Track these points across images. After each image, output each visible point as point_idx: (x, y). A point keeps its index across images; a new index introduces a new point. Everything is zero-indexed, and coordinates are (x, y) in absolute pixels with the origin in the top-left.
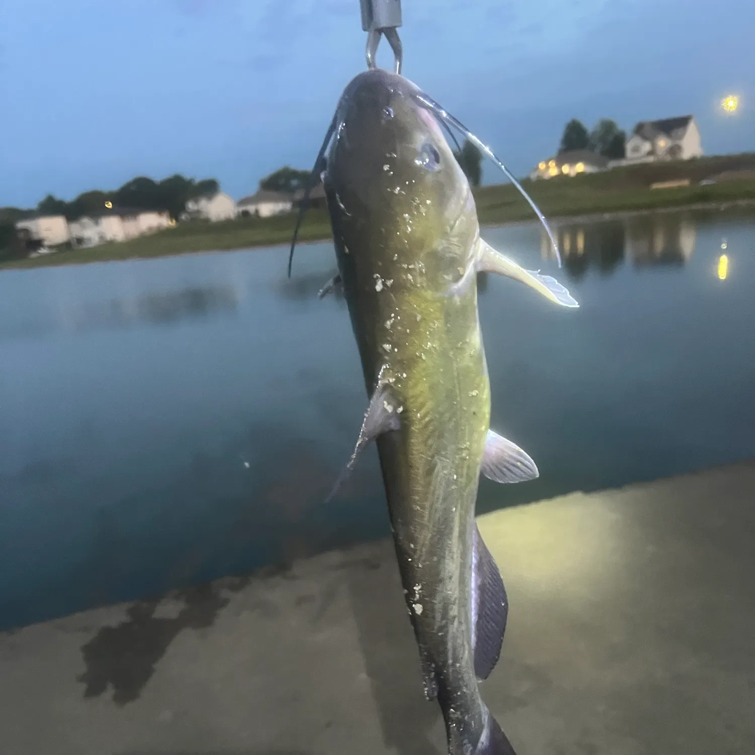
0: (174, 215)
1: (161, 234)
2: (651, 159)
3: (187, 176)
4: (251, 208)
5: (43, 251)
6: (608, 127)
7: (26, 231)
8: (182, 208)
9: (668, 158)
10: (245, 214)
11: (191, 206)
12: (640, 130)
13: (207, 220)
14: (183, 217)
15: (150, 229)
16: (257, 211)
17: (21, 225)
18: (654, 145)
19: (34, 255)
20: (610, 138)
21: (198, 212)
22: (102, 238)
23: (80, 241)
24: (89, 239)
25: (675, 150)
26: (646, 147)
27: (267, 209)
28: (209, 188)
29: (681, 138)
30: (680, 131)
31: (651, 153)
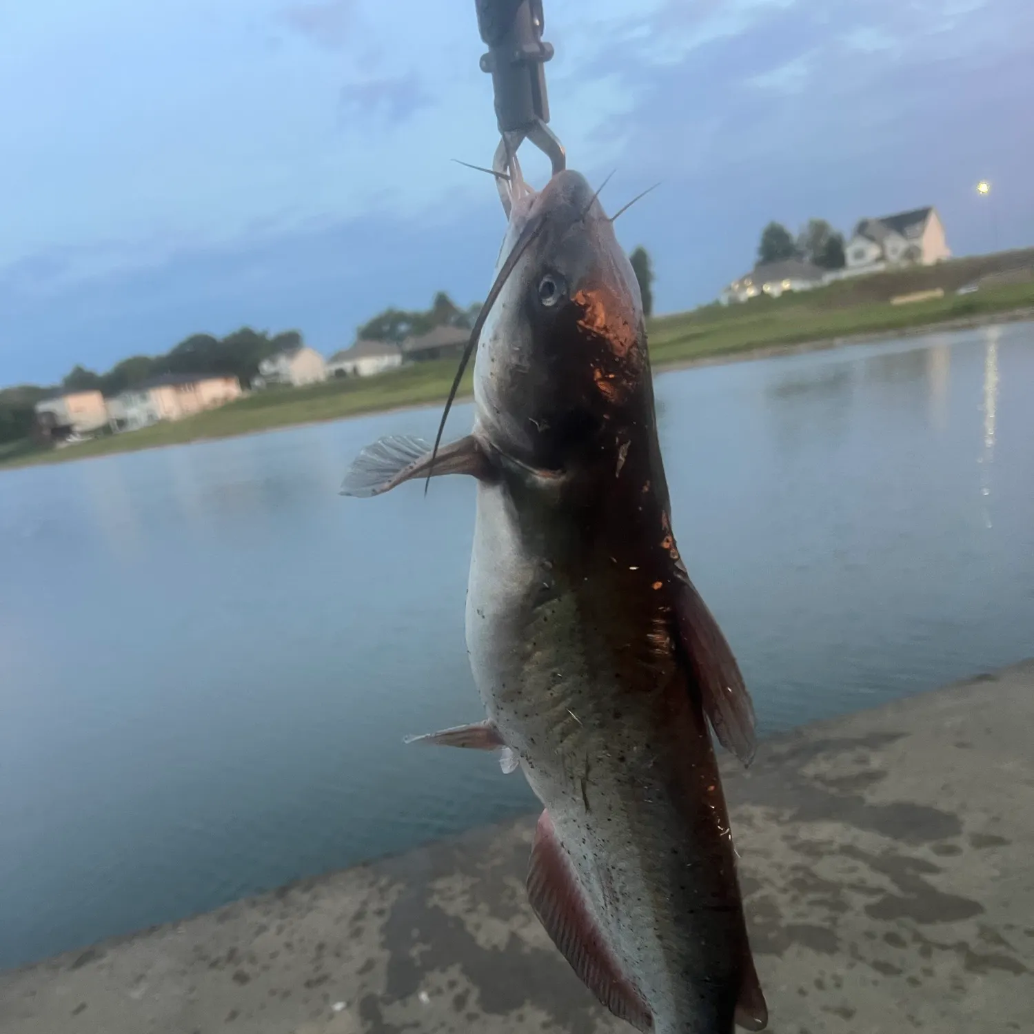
0: (245, 383)
1: (229, 406)
2: (881, 267)
3: (258, 328)
4: (347, 366)
5: (73, 439)
6: (819, 229)
7: (51, 415)
8: (255, 371)
9: (904, 264)
10: (340, 373)
11: (266, 367)
12: (863, 229)
13: (289, 385)
14: (257, 382)
15: (214, 400)
16: (355, 370)
17: (42, 407)
18: (882, 247)
19: (61, 445)
20: (823, 242)
21: (276, 374)
22: (151, 417)
23: (122, 423)
24: (134, 420)
25: (912, 253)
26: (873, 251)
27: (368, 366)
28: (289, 343)
29: (918, 236)
30: (918, 227)
31: (882, 258)
